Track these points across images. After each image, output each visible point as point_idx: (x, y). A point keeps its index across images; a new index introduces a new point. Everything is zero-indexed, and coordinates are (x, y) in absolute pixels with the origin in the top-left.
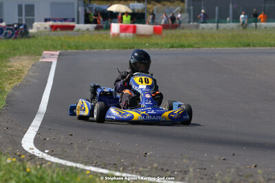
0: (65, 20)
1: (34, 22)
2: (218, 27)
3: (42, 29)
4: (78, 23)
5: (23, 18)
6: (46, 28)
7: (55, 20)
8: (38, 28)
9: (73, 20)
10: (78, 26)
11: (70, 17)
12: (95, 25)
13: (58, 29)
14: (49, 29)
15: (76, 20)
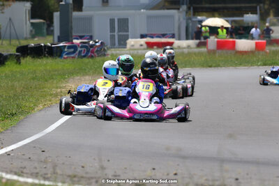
0: (164, 36)
1: (128, 39)
3: (137, 46)
4: (179, 39)
6: (141, 45)
7: (152, 37)
8: (133, 46)
9: (173, 36)
10: (177, 43)
13: (155, 47)
14: (145, 46)
15: (176, 35)
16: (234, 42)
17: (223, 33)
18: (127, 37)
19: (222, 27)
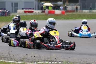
0: (30, 9)
2: (90, 11)
3: (21, 12)
4: (36, 10)
5: (14, 8)
6: (22, 12)
7: (26, 9)
8: (19, 12)
9: (33, 9)
11: (32, 8)
12: (42, 11)
13: (27, 13)
14: (24, 12)
15: (34, 9)
16: (54, 11)
17: (50, 8)
18: (17, 9)
19: (50, 6)
